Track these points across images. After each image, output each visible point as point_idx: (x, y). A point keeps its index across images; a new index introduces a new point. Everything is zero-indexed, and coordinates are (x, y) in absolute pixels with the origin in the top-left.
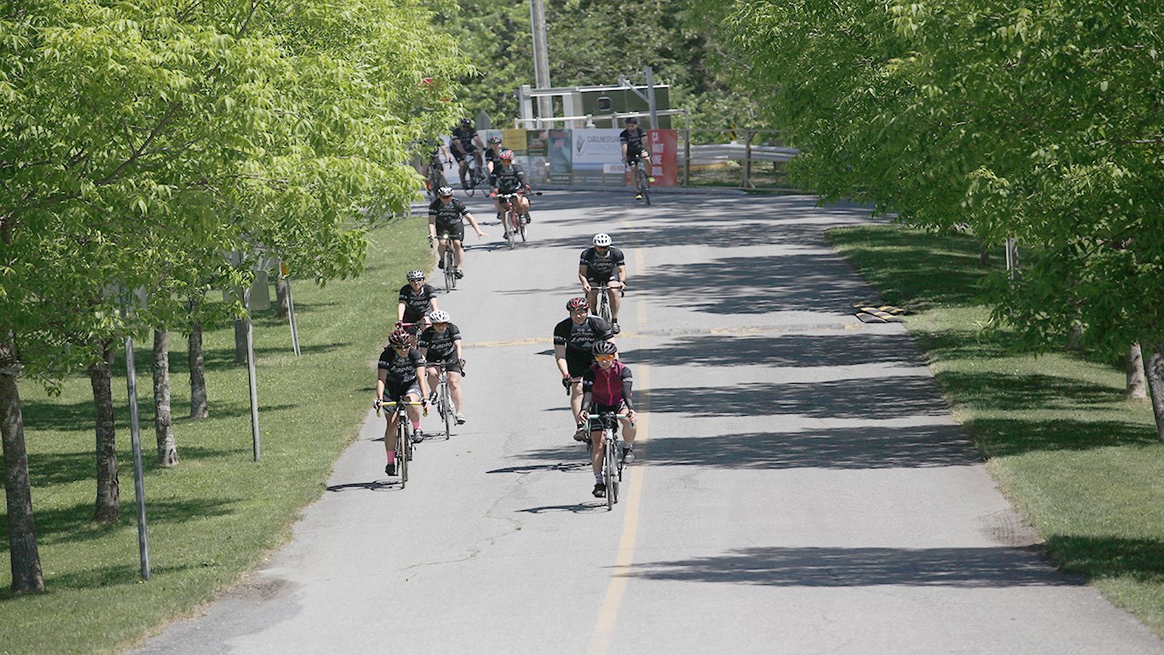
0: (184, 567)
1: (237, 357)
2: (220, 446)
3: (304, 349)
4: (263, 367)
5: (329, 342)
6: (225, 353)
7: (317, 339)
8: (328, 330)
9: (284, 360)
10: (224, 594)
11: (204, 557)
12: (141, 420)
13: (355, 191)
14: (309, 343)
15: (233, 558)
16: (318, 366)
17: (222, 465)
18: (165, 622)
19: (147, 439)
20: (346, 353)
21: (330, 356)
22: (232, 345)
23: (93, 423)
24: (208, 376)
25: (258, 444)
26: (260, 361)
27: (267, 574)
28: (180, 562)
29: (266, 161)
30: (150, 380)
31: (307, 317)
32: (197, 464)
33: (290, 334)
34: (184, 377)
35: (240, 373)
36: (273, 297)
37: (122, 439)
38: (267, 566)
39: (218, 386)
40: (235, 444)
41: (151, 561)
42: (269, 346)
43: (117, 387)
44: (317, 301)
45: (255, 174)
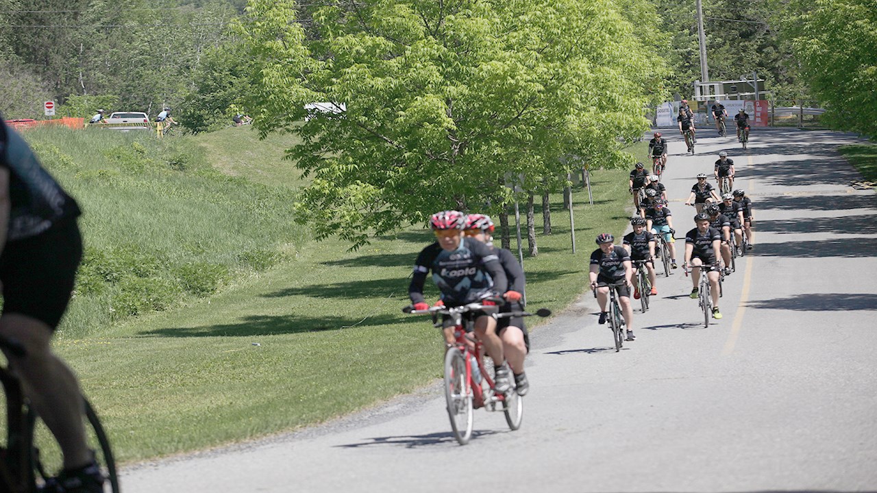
0: (541, 302)
1: (564, 206)
2: (557, 246)
3: (594, 203)
4: (577, 211)
5: (606, 199)
6: (558, 204)
7: (601, 198)
8: (606, 194)
9: (586, 207)
10: (560, 314)
11: (550, 297)
12: (522, 235)
13: (618, 128)
14: (597, 200)
15: (563, 298)
16: (601, 210)
17: (558, 256)
18: (534, 326)
19: (525, 244)
20: (614, 204)
21: (607, 205)
22: (562, 200)
23: (500, 236)
24: (551, 215)
25: (574, 246)
26: (575, 208)
27: (579, 305)
28: (540, 299)
29: (578, 115)
30: (526, 217)
31: (596, 188)
32: (547, 255)
33: (589, 194)
34: (541, 215)
35: (565, 214)
36: (581, 179)
37: (513, 243)
38: (579, 301)
39: (556, 219)
40: (564, 246)
41: (527, 299)
42: (579, 201)
43: (511, 220)
44: (600, 180)
45: (573, 123)
